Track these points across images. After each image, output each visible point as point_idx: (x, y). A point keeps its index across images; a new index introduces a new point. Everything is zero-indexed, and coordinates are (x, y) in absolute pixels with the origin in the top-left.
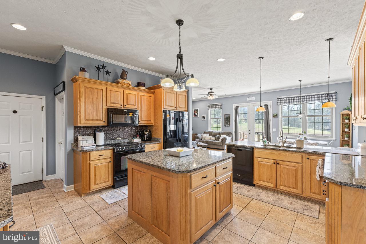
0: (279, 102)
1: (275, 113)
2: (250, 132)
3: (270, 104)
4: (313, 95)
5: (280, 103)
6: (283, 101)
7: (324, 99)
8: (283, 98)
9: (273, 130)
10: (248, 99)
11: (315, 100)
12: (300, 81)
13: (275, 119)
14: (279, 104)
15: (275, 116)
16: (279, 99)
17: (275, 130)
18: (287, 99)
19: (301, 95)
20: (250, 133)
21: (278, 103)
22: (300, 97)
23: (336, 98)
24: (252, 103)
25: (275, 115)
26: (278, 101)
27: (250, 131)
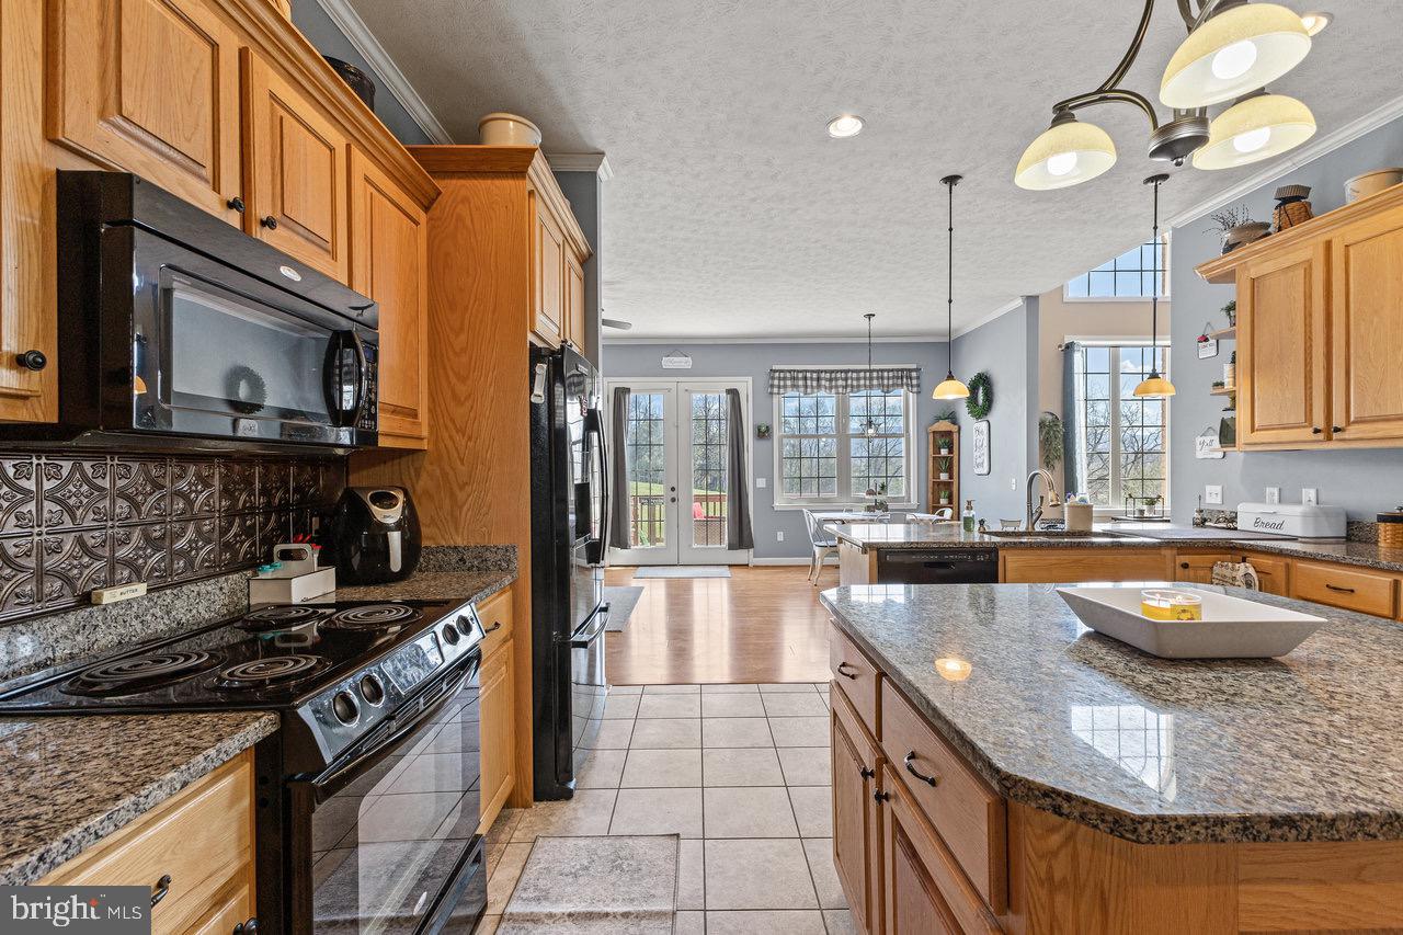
0: (776, 382)
1: (764, 422)
2: (674, 494)
3: (745, 385)
4: (853, 371)
5: (779, 387)
6: (789, 383)
7: (893, 385)
8: (790, 371)
9: (755, 483)
10: (669, 362)
11: (871, 387)
12: (870, 316)
13: (764, 443)
14: (776, 390)
15: (763, 433)
16: (777, 375)
17: (761, 483)
18: (800, 375)
19: (873, 367)
20: (673, 500)
21: (772, 386)
22: (871, 371)
23: (918, 386)
24: (681, 379)
25: (763, 429)
26: (773, 378)
27: (673, 489)
